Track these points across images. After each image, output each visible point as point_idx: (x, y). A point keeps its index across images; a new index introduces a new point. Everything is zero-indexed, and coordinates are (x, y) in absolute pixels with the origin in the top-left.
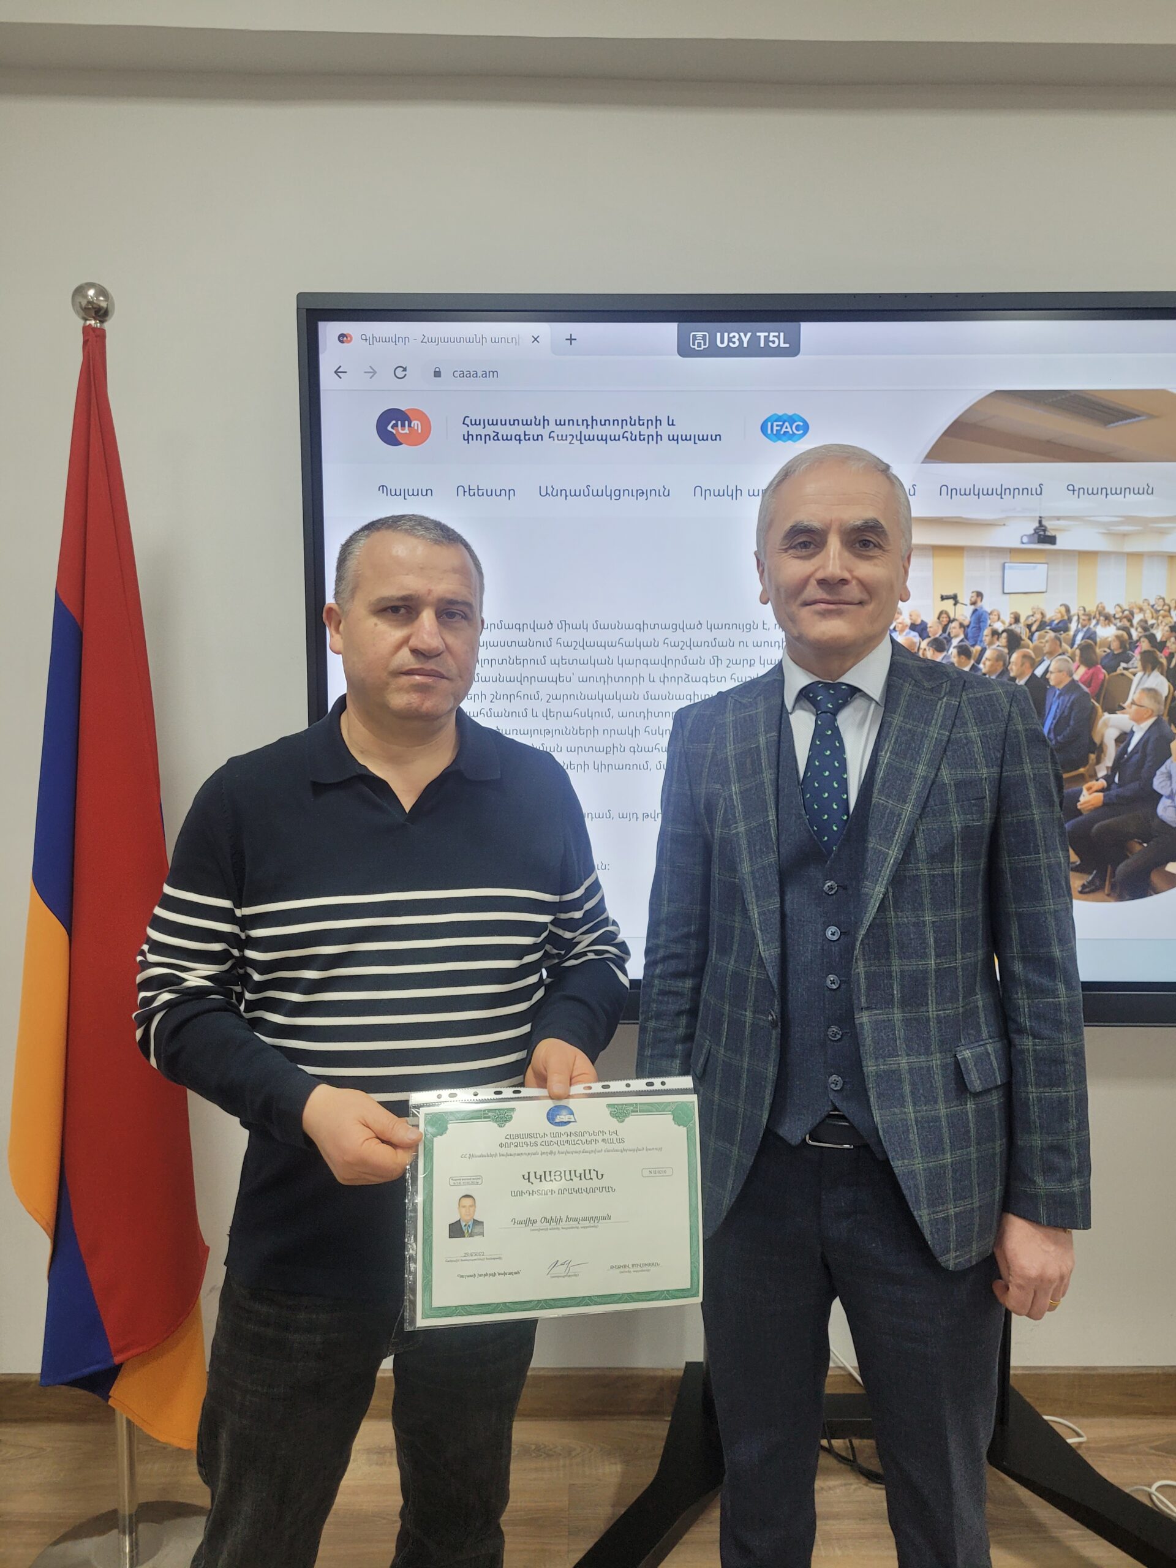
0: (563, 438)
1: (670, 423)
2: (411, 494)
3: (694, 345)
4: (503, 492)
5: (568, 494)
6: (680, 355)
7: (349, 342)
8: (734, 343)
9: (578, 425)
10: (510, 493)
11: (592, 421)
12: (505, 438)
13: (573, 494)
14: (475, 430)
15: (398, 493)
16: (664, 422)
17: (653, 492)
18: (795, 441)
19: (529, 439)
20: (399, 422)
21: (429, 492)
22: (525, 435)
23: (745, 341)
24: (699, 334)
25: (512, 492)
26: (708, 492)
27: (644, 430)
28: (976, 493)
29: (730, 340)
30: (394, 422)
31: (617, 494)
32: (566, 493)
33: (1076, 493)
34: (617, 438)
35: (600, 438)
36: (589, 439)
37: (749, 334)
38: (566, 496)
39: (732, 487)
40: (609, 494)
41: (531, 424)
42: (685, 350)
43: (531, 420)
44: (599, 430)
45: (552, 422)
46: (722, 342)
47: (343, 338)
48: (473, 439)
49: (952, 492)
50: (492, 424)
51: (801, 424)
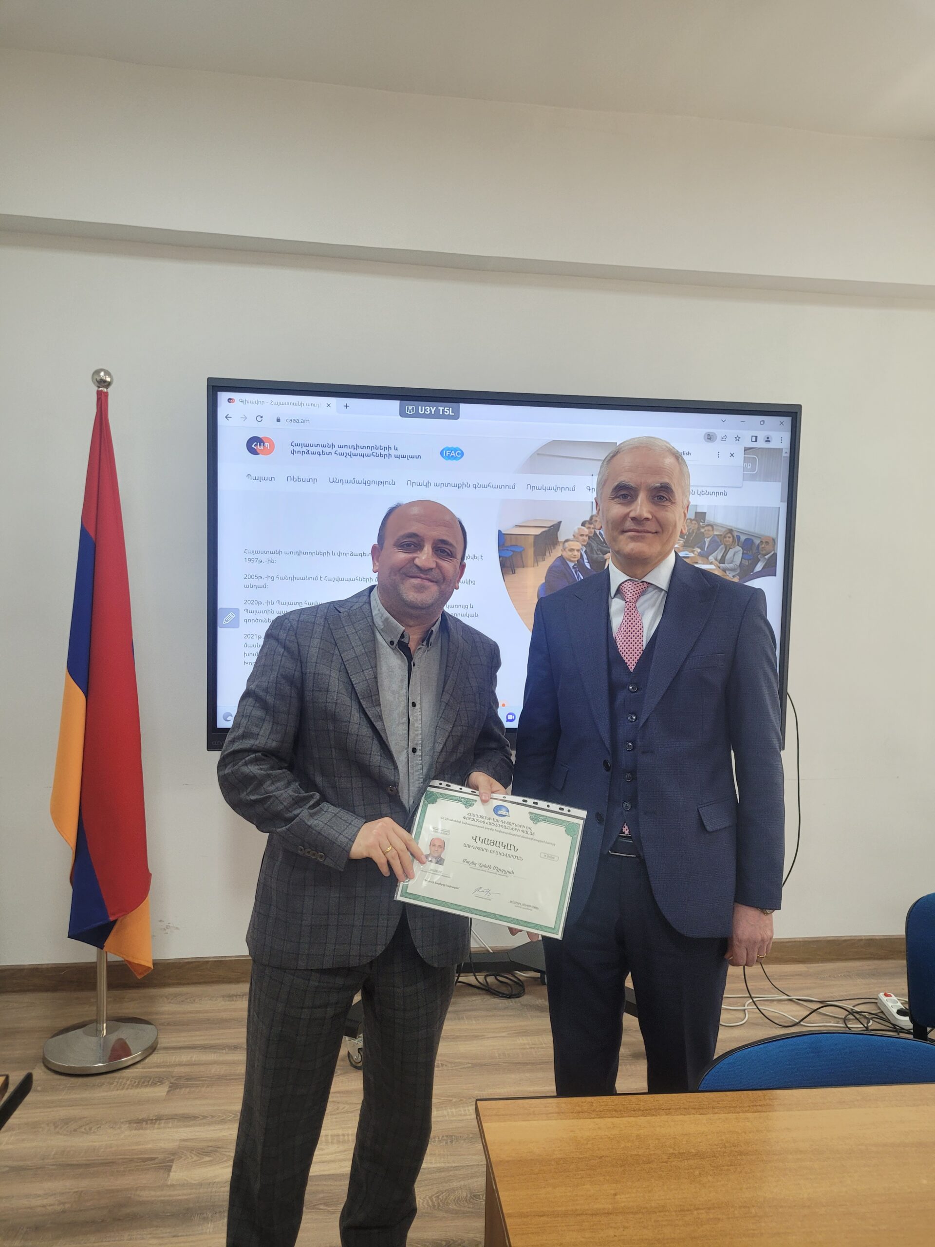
0: (341, 454)
1: (396, 449)
2: (263, 479)
3: (407, 411)
4: (311, 480)
5: (344, 482)
6: (401, 416)
7: (233, 402)
8: (427, 412)
9: (349, 448)
10: (314, 480)
11: (357, 446)
12: (312, 453)
13: (346, 482)
14: (297, 449)
15: (257, 479)
16: (393, 448)
17: (387, 482)
18: (456, 460)
19: (325, 454)
20: (258, 444)
21: (273, 478)
22: (323, 452)
23: (433, 411)
24: (410, 407)
25: (315, 480)
26: (414, 484)
27: (382, 452)
28: (544, 489)
29: (425, 410)
30: (256, 443)
31: (369, 483)
33: (591, 490)
34: (369, 455)
35: (360, 455)
36: (355, 455)
37: (435, 408)
39: (426, 481)
40: (364, 482)
41: (326, 447)
42: (403, 414)
43: (326, 445)
44: (360, 451)
45: (336, 446)
46: (422, 411)
47: (230, 400)
48: (295, 453)
49: (532, 488)
50: (306, 446)
51: (460, 452)
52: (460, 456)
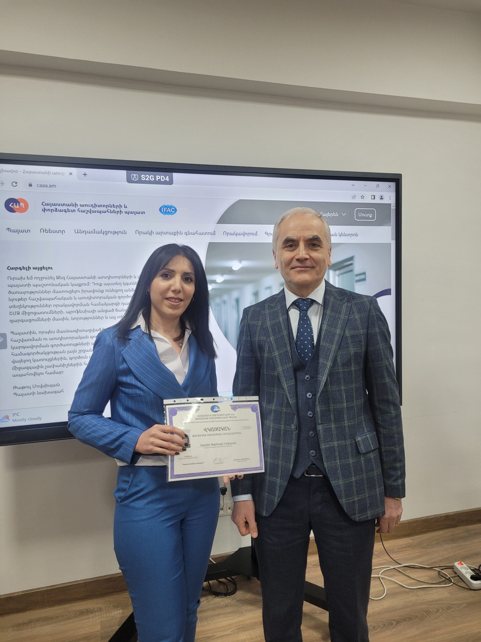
0: (83, 212)
1: (125, 207)
2: (21, 231)
3: (133, 179)
4: (60, 231)
6: (128, 182)
9: (89, 206)
10: (63, 232)
11: (95, 205)
12: (60, 211)
13: (88, 232)
14: (47, 207)
15: (15, 231)
16: (123, 206)
17: (120, 232)
18: (171, 215)
19: (70, 211)
20: (15, 204)
21: (29, 231)
22: (68, 210)
24: (135, 175)
26: (141, 233)
27: (115, 209)
28: (236, 234)
29: (146, 178)
30: (12, 203)
31: (106, 233)
32: (86, 232)
33: (268, 235)
34: (105, 212)
35: (98, 212)
36: (94, 212)
38: (86, 233)
39: (150, 231)
40: (103, 233)
41: (70, 206)
42: (129, 180)
43: (70, 204)
44: (97, 209)
45: (79, 205)
46: (143, 178)
48: (46, 211)
49: (227, 234)
50: (54, 205)
51: (174, 209)
52: (174, 212)
